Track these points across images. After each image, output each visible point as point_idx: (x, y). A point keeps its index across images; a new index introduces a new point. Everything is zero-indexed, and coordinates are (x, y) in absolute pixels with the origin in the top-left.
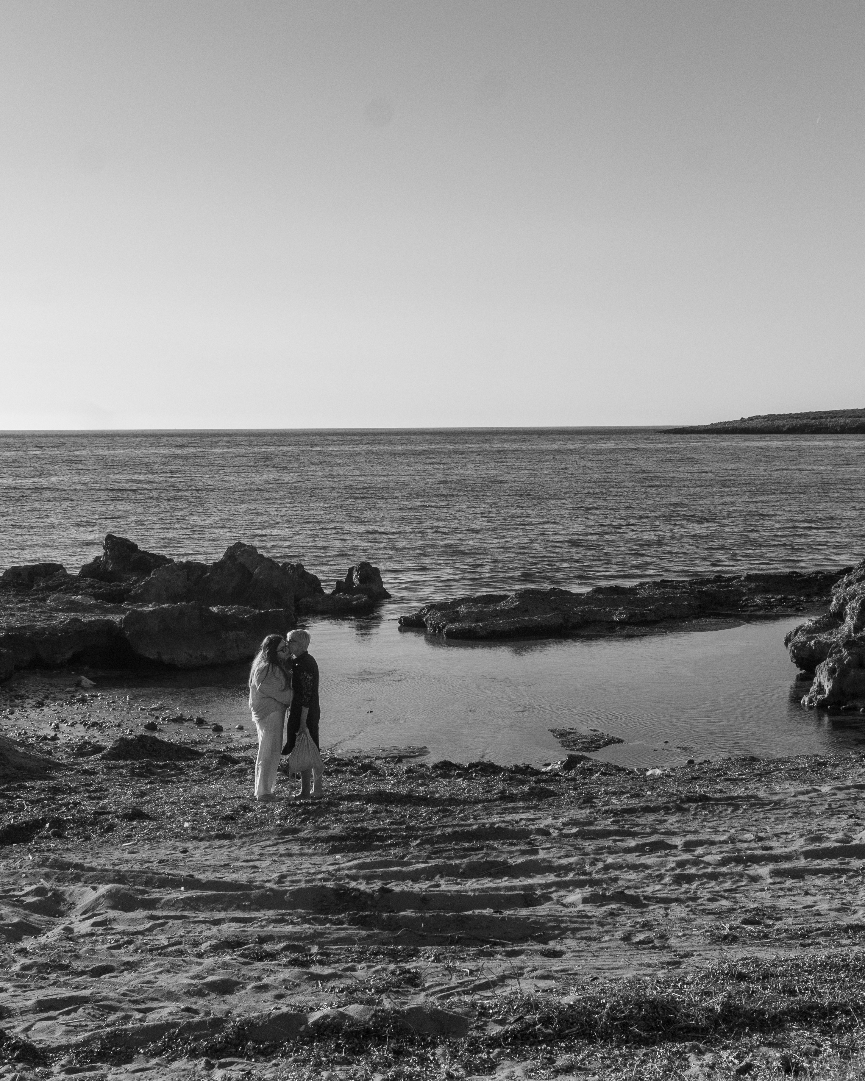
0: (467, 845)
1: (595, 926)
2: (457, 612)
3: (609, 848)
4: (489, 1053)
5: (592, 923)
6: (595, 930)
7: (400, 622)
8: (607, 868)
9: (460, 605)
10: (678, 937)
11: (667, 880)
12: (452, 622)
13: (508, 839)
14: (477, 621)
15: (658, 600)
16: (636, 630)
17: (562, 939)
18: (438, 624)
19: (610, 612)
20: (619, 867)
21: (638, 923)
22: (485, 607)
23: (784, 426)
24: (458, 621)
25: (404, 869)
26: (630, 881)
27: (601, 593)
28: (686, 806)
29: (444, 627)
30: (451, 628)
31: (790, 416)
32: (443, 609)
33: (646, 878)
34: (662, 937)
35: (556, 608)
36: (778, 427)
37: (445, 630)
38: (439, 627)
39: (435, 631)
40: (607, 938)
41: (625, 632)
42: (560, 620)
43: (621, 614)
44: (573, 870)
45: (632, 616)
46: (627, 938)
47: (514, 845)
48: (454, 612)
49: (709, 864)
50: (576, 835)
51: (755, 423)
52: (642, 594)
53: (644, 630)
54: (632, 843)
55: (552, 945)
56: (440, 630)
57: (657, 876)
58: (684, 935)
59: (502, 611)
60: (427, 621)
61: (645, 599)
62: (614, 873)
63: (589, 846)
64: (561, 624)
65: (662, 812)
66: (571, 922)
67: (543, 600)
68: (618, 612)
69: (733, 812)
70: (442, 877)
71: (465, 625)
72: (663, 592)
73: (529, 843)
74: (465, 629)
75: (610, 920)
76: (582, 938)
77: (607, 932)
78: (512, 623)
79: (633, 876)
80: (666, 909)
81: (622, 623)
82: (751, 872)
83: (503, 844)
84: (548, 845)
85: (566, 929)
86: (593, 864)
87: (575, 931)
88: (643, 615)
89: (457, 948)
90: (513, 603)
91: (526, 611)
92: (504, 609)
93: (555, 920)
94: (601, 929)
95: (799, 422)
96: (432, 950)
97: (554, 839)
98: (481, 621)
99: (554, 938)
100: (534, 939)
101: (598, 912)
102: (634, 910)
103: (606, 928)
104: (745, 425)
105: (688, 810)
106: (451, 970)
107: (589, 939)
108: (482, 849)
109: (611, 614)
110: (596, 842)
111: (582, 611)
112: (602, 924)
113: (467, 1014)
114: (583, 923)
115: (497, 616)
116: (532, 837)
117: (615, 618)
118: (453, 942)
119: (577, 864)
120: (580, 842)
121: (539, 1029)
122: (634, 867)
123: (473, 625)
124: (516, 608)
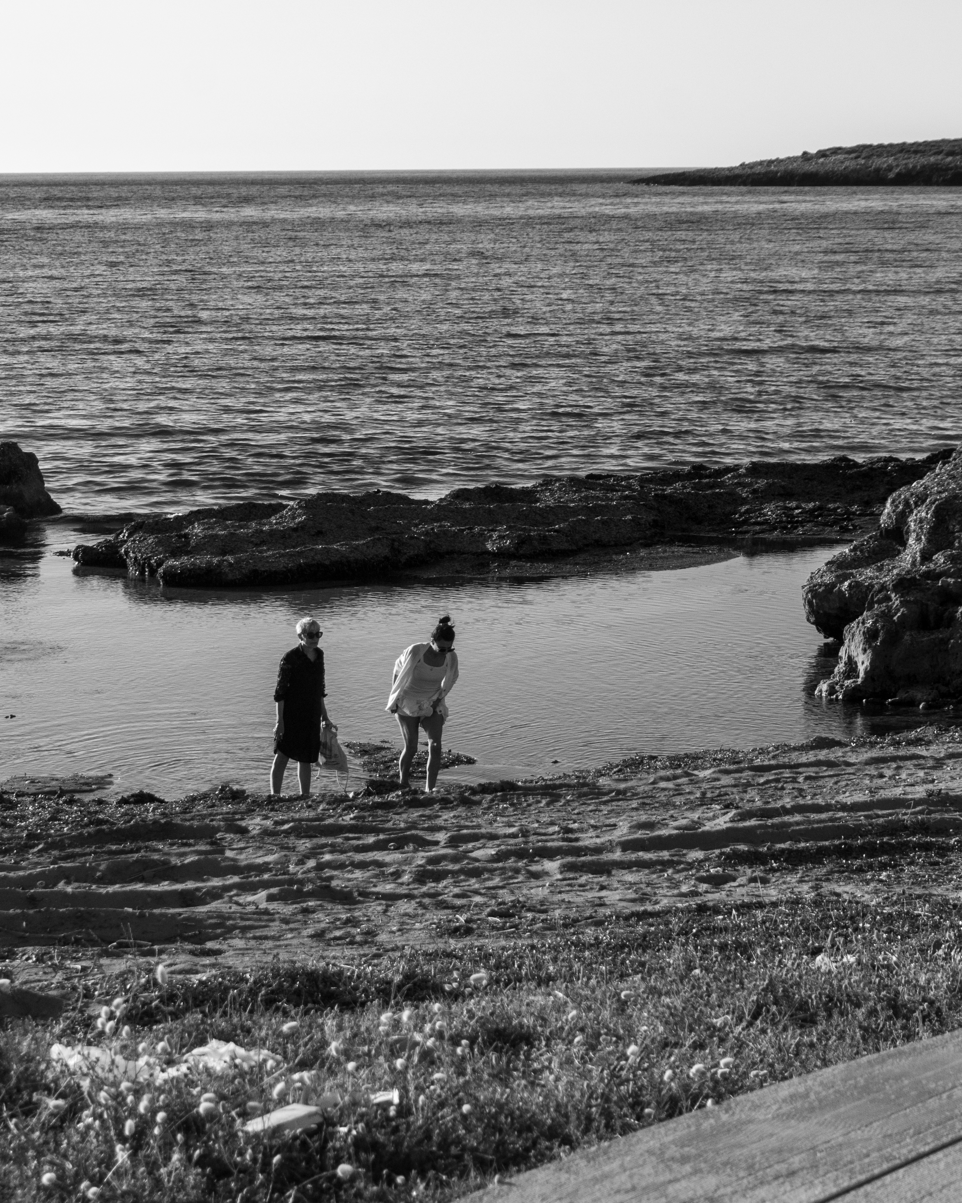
0: (114, 847)
1: (277, 923)
2: (186, 536)
3: (332, 845)
4: (85, 1033)
5: (273, 920)
6: (275, 928)
7: (76, 558)
8: (320, 867)
9: (192, 523)
10: (393, 932)
11: (406, 878)
12: (175, 554)
13: (182, 838)
14: (224, 553)
15: (575, 512)
16: (528, 569)
17: (225, 939)
18: (149, 558)
19: (481, 534)
20: (341, 866)
21: (339, 919)
22: (241, 527)
23: (890, 168)
24: (187, 553)
25: (12, 874)
26: (349, 880)
27: (468, 500)
28: (477, 798)
29: (160, 564)
30: (172, 567)
31: (904, 149)
32: (159, 531)
33: (376, 876)
34: (370, 933)
35: (377, 528)
36: (878, 170)
37: (161, 570)
38: (150, 566)
39: (142, 573)
40: (289, 936)
41: (507, 572)
42: (384, 551)
43: (501, 537)
44: (270, 870)
45: (522, 542)
46: (319, 936)
47: (190, 845)
48: (180, 536)
49: (476, 860)
50: (287, 833)
51: (829, 165)
52: (547, 500)
53: (544, 568)
54: (371, 839)
55: (209, 945)
56: (153, 572)
57: (392, 874)
58: (399, 930)
59: (272, 533)
60: (127, 553)
61: (549, 510)
62: (328, 873)
63: (304, 845)
64: (386, 558)
65: (437, 806)
66: (242, 919)
67: (352, 512)
68: (495, 535)
69: (548, 804)
70: (68, 883)
71: (202, 560)
72: (586, 498)
73: (212, 844)
74: (200, 568)
75: (300, 917)
76: (255, 938)
77: (292, 930)
78: (291, 555)
79: (358, 874)
80: (388, 906)
81: (503, 556)
82: (534, 868)
83: (172, 845)
84: (242, 845)
85: (234, 927)
86: (301, 862)
87: (244, 930)
88: (544, 539)
89: (70, 948)
90: (294, 518)
91: (319, 533)
92: (277, 530)
93: (218, 917)
94: (284, 927)
95: (922, 160)
96: (32, 951)
97: (253, 837)
98: (231, 552)
99: (215, 938)
100: (185, 939)
101: (286, 909)
102: (340, 907)
103: (292, 926)
104: (810, 167)
105: (479, 803)
106: (56, 968)
107: (266, 938)
108: (138, 851)
109: (483, 537)
110: (315, 841)
111: (426, 534)
112: (286, 921)
113: (64, 997)
114: (260, 920)
115: (263, 543)
116: (219, 836)
117: (489, 546)
118: (65, 942)
119: (276, 863)
120: (292, 841)
121: (157, 1007)
122: (363, 865)
123: (215, 560)
124: (300, 528)
